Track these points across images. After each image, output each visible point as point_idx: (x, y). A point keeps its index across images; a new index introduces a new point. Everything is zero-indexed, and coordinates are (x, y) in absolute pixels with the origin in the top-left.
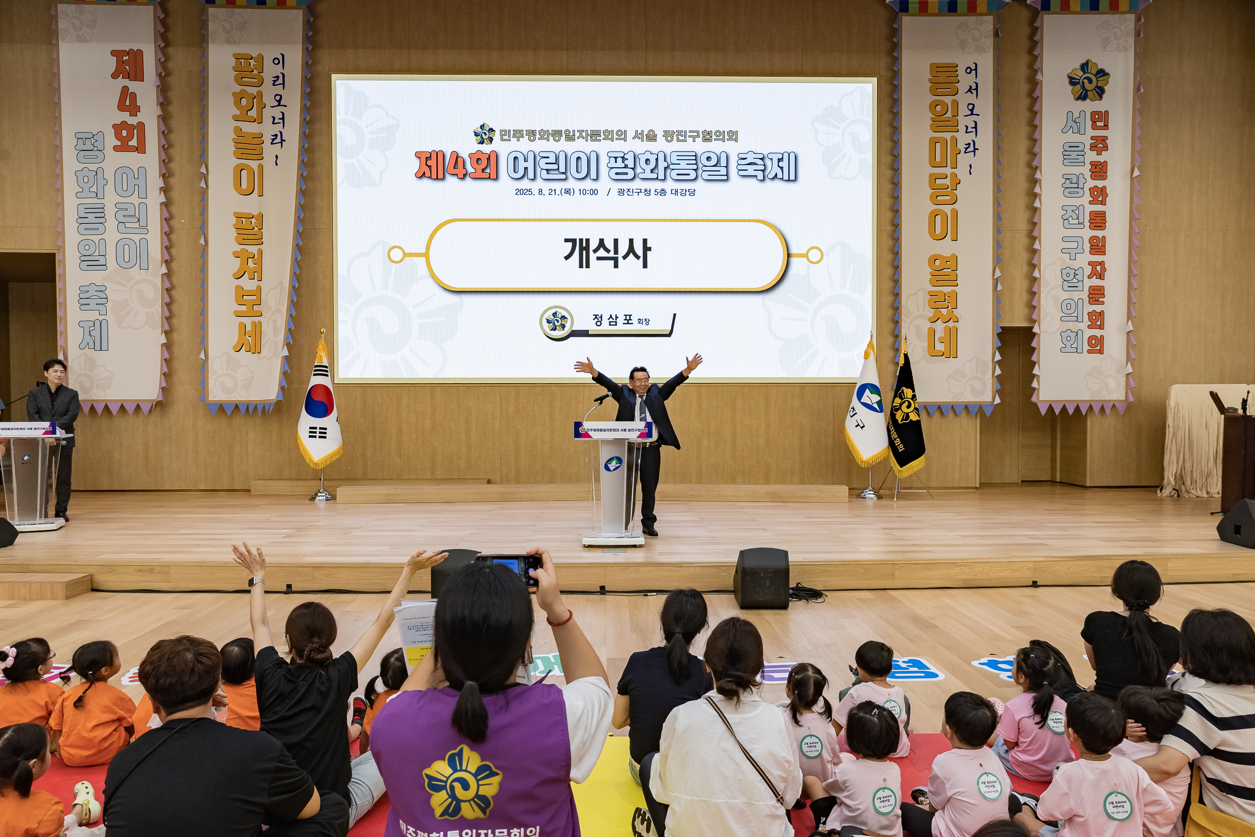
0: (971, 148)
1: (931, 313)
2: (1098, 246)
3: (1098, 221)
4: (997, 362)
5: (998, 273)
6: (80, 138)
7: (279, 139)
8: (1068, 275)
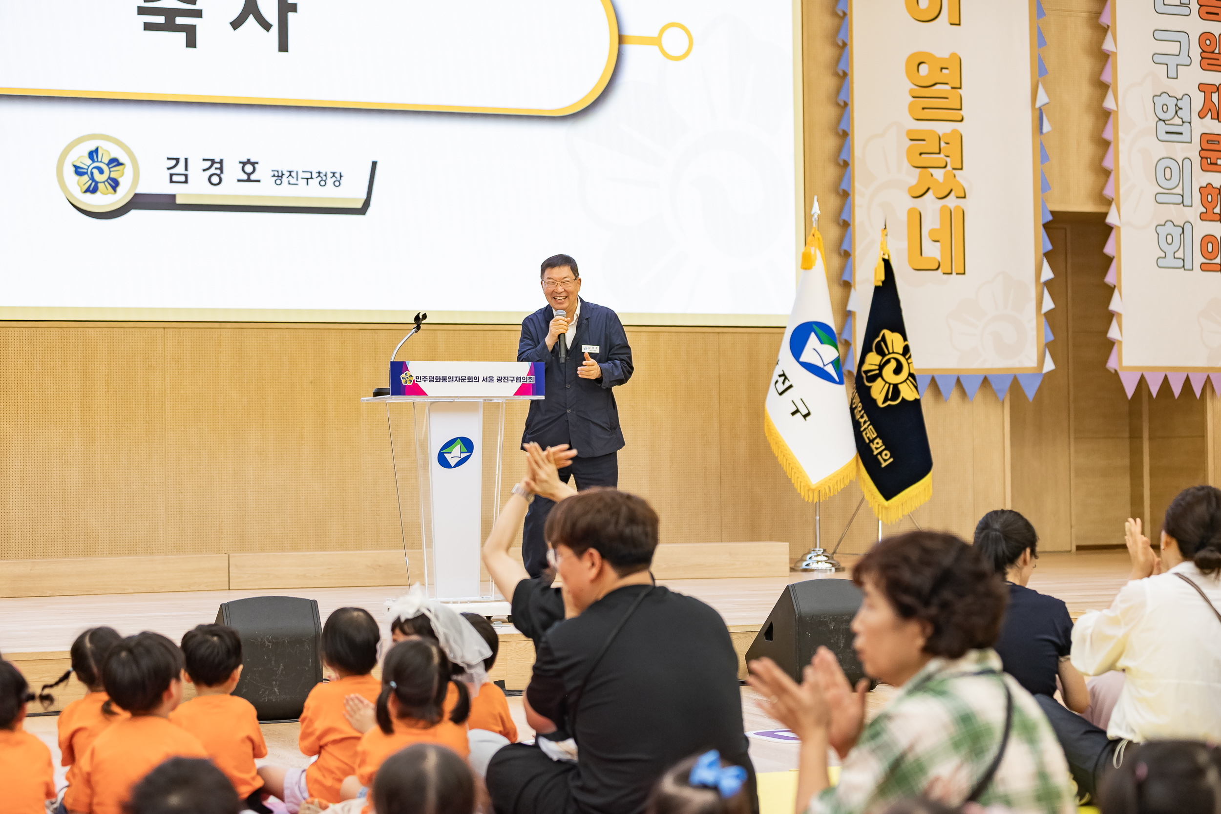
1: (912, 177)
2: (1213, 54)
3: (1213, 3)
4: (1048, 284)
8: (1165, 108)
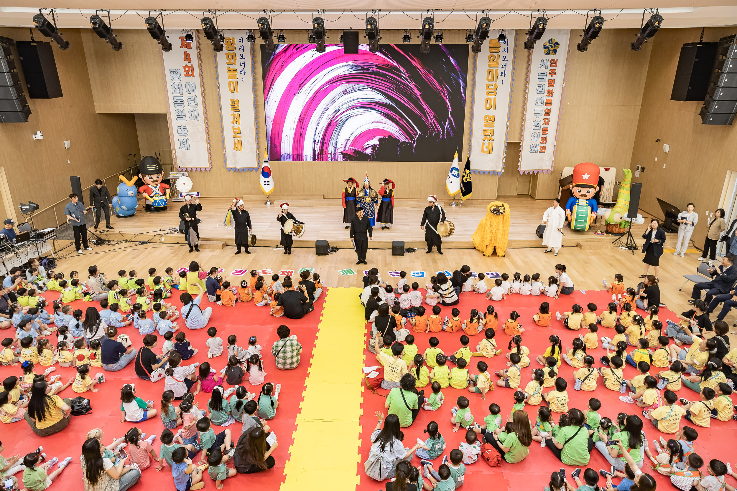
0: (504, 74)
1: (483, 137)
2: (548, 113)
3: (549, 103)
4: (504, 157)
5: (508, 124)
6: (172, 71)
7: (243, 71)
8: (535, 123)
